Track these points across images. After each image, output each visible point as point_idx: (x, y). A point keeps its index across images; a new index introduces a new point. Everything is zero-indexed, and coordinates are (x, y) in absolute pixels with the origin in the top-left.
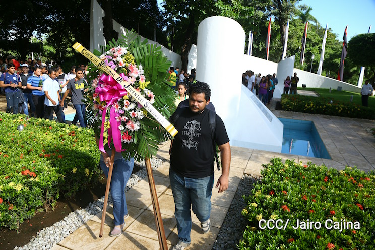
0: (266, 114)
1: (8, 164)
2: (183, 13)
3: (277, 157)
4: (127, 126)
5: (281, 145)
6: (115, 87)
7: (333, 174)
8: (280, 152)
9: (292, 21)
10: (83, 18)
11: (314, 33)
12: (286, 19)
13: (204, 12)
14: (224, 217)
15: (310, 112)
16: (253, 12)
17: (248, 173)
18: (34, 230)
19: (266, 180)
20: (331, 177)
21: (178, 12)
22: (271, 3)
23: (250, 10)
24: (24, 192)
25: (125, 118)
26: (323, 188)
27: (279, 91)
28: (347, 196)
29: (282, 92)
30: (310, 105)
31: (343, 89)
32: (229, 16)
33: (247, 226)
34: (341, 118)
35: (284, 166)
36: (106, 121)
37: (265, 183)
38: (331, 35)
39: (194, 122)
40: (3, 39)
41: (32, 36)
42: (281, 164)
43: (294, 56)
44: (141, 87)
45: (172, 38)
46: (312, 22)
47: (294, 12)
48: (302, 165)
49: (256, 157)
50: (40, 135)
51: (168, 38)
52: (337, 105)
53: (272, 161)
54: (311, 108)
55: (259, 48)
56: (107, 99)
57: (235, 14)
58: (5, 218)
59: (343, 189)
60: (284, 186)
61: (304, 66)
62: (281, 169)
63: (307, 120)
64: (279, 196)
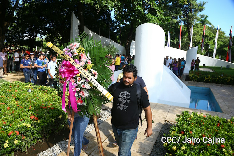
0: (179, 83)
1: (22, 112)
2: (126, 22)
3: (186, 110)
4: (80, 94)
5: (189, 103)
6: (71, 68)
7: (223, 121)
8: (188, 107)
9: (195, 25)
10: (67, 26)
11: (210, 32)
12: (191, 23)
13: (140, 21)
14: (152, 148)
15: (208, 82)
16: (170, 20)
17: (168, 121)
18: (36, 152)
19: (179, 124)
20: (222, 123)
21: (123, 21)
22: (181, 14)
23: (168, 19)
24: (31, 129)
25: (78, 89)
26: (216, 130)
27: (187, 69)
28: (233, 136)
29: (189, 69)
30: (208, 78)
31: (230, 67)
32: (155, 22)
33: (167, 154)
34: (229, 86)
35: (190, 116)
36: (66, 91)
37: (178, 126)
38: (221, 33)
39: (126, 92)
40: (21, 39)
41: (37, 37)
42: (188, 115)
43: (197, 46)
44: (88, 68)
45: (120, 37)
46: (208, 25)
47: (197, 19)
48: (202, 115)
49: (173, 111)
50: (41, 95)
51: (117, 37)
52: (226, 78)
53: (183, 113)
54: (209, 79)
55: (174, 42)
56: (66, 76)
57: (159, 21)
58: (20, 144)
59: (230, 131)
60: (190, 128)
61: (204, 52)
62: (188, 118)
63: (206, 87)
64: (187, 135)
